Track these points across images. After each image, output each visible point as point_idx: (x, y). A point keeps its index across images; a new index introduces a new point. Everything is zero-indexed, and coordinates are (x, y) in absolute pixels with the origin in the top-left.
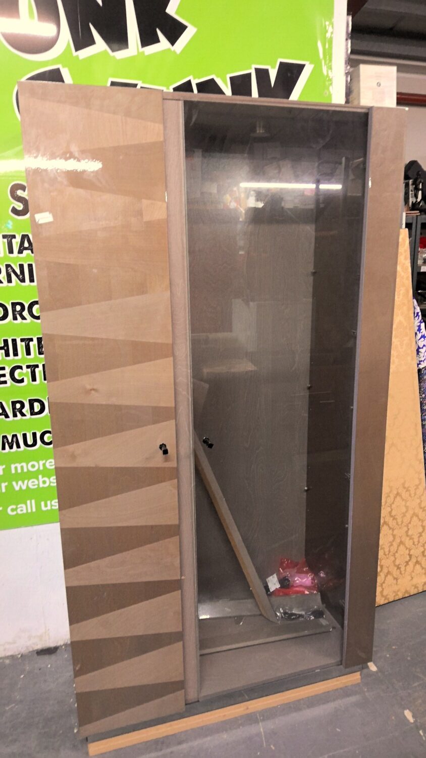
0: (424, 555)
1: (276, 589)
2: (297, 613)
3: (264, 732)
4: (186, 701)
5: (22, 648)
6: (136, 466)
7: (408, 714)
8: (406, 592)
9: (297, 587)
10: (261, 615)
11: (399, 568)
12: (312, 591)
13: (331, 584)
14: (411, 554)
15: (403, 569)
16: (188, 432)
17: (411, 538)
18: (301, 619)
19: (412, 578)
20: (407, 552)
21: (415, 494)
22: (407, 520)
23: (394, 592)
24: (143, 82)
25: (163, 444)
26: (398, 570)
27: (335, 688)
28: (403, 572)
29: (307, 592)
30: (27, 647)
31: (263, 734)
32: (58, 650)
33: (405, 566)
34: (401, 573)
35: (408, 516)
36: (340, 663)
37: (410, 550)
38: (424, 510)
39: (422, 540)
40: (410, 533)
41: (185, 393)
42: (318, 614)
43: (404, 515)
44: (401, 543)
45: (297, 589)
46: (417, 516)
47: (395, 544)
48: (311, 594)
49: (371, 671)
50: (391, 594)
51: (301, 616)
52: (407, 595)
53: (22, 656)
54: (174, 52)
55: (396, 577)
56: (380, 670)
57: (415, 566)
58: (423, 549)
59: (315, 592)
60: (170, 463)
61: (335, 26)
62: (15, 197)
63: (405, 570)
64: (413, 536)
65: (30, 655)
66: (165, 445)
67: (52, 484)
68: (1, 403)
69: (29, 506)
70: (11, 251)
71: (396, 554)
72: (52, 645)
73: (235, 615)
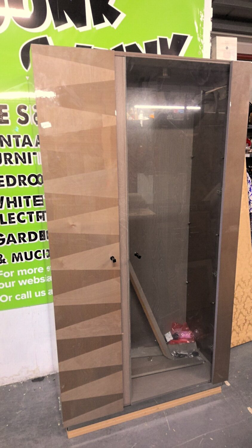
1: (171, 340)
2: (183, 353)
3: (169, 422)
4: (124, 405)
5: (23, 378)
6: (98, 269)
7: (250, 409)
8: (244, 340)
9: (182, 339)
10: (163, 355)
11: (239, 327)
12: (191, 341)
13: (202, 337)
14: (246, 319)
15: (241, 328)
16: (126, 250)
17: (246, 310)
18: (186, 357)
19: (247, 333)
20: (244, 318)
21: (248, 285)
22: (243, 299)
23: (237, 341)
24: (95, 46)
25: (112, 256)
27: (207, 396)
28: (242, 330)
29: (188, 342)
30: (26, 378)
31: (168, 422)
32: (45, 379)
33: (243, 326)
34: (241, 330)
35: (245, 297)
36: (210, 381)
37: (245, 317)
40: (246, 307)
41: (124, 227)
42: (196, 354)
43: (242, 297)
44: (241, 313)
45: (183, 340)
46: (249, 297)
47: (237, 313)
48: (191, 342)
49: (227, 385)
50: (235, 342)
51: (186, 355)
52: (244, 343)
53: (23, 382)
54: (113, 28)
55: (238, 332)
56: (232, 385)
57: (248, 325)
59: (193, 341)
60: (116, 267)
61: (205, 14)
62: (20, 113)
63: (243, 328)
64: (247, 309)
65: (28, 382)
66: (113, 257)
67: (41, 282)
68: (12, 234)
69: (28, 295)
70: (18, 145)
71: (238, 319)
72: (41, 376)
73: (147, 355)
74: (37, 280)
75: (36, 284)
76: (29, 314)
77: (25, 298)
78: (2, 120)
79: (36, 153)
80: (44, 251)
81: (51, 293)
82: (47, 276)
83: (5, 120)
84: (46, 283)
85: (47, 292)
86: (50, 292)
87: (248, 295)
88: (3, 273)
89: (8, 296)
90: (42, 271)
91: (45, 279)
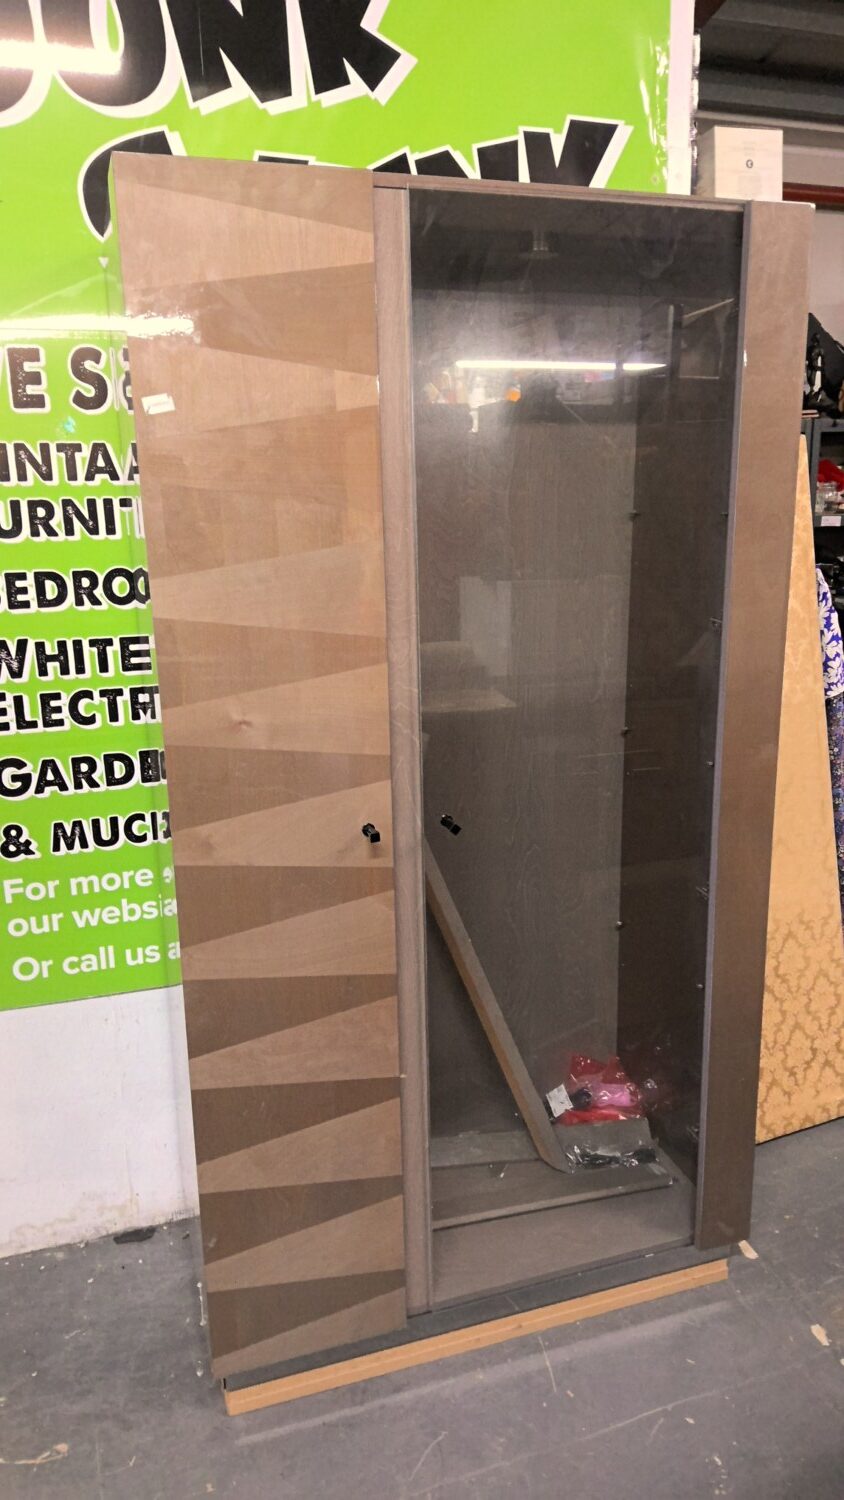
0: (839, 1051)
1: (567, 1111)
2: (605, 1154)
3: (553, 1369)
4: (408, 1310)
5: (87, 1231)
6: (322, 864)
7: (819, 1332)
8: (807, 1118)
9: (603, 1108)
10: (539, 1159)
11: (793, 1074)
12: (632, 1115)
13: (668, 1103)
14: (814, 1046)
15: (800, 1076)
16: (413, 806)
17: (816, 1018)
18: (614, 1166)
19: (818, 1092)
20: (808, 1043)
21: (822, 935)
22: (806, 983)
23: (785, 1118)
24: (318, 160)
25: (369, 824)
26: (792, 1078)
27: (680, 1289)
28: (800, 1082)
29: (622, 1118)
30: (97, 1229)
31: (550, 1369)
32: (156, 1234)
33: (805, 1070)
34: (796, 1083)
35: (810, 975)
36: (689, 1241)
38: (838, 966)
39: (836, 1021)
40: (813, 1007)
41: (407, 730)
42: (646, 1156)
43: (801, 974)
44: (797, 1026)
45: (604, 1111)
46: (826, 976)
47: (786, 1029)
48: (630, 1119)
49: (748, 1259)
50: (779, 1122)
51: (613, 1159)
52: (808, 1125)
53: (87, 1244)
54: (376, 102)
55: (787, 1090)
56: (764, 1257)
57: (823, 1068)
58: (838, 1039)
59: (638, 1117)
60: (381, 859)
61: (671, 54)
62: (81, 374)
63: (805, 1078)
64: (819, 1014)
65: (102, 1243)
66: (373, 827)
67: (146, 916)
68: (53, 761)
69: (103, 959)
70: (73, 476)
71: (788, 1048)
72: (144, 1224)
73: (489, 1160)
74: (132, 912)
75: (130, 922)
76: (106, 1020)
77: (95, 967)
78: (24, 396)
79: (130, 500)
80: (154, 816)
81: (175, 954)
82: (163, 899)
83: (32, 396)
84: (162, 919)
85: (164, 951)
86: (174, 950)
87: (821, 970)
88: (24, 886)
89: (39, 961)
90: (150, 883)
91: (157, 907)
